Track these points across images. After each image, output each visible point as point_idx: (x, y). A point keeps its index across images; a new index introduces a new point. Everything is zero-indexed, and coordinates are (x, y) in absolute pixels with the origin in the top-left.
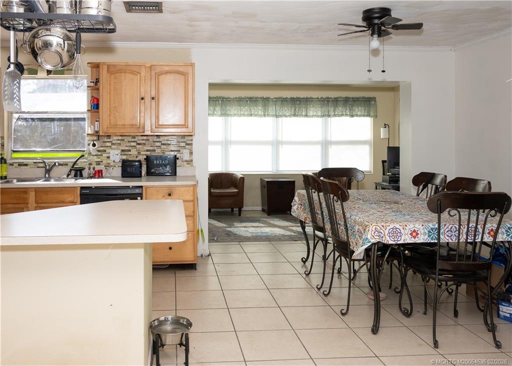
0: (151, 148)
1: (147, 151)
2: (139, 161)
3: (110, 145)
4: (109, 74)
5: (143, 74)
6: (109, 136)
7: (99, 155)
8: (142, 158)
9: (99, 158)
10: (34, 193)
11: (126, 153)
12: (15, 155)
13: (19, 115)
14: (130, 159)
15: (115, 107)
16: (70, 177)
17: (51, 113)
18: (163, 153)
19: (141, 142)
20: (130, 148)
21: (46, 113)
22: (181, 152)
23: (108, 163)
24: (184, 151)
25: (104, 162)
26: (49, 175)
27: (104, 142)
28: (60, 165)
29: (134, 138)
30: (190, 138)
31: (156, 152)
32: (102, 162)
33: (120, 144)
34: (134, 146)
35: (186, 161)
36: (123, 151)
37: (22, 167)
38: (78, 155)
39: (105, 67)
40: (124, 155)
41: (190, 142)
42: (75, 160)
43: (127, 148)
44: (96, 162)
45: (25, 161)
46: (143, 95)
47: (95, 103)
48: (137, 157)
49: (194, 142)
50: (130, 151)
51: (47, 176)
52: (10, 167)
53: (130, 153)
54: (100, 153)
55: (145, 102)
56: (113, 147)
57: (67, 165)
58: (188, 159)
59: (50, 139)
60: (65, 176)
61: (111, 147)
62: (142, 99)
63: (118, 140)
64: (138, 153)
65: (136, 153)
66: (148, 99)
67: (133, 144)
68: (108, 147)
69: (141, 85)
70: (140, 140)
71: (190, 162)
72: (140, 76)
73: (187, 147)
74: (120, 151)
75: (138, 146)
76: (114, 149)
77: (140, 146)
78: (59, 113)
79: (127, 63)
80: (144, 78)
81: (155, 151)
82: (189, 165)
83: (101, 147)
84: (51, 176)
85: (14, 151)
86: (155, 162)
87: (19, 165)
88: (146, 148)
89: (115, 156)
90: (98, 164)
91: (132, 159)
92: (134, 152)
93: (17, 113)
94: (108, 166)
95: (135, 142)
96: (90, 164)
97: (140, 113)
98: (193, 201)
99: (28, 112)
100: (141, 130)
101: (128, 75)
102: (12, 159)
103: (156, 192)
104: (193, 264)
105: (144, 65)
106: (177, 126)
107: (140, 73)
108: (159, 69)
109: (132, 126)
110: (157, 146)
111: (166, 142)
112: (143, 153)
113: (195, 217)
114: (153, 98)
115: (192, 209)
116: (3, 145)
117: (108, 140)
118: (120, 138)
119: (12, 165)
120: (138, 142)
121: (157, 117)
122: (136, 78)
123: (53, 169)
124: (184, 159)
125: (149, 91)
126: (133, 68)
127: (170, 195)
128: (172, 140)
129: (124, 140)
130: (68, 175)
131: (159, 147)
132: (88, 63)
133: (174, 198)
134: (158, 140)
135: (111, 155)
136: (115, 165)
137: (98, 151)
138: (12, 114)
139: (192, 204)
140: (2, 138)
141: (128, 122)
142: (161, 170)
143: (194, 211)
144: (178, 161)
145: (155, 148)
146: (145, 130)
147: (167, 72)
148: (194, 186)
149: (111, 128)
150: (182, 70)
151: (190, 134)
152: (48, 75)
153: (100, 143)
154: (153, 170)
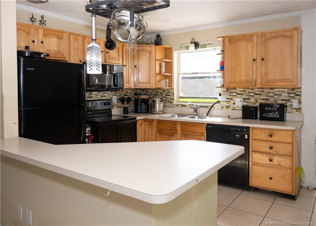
0: (266, 98)
1: (263, 99)
3: (236, 95)
4: (230, 44)
5: (255, 40)
6: (235, 88)
7: (228, 102)
8: (257, 104)
9: (228, 104)
10: (180, 125)
11: (247, 100)
12: (181, 100)
13: (183, 75)
14: (249, 105)
15: (234, 68)
16: (208, 115)
17: (201, 73)
18: (276, 101)
19: (258, 93)
20: (250, 97)
21: (198, 73)
22: (291, 101)
23: (234, 107)
24: (294, 100)
25: (231, 106)
26: (196, 113)
27: (231, 92)
28: (201, 107)
29: (253, 89)
30: (299, 90)
31: (270, 100)
32: (230, 106)
33: (242, 94)
34: (253, 96)
35: (295, 109)
36: (244, 99)
37: (183, 107)
38: (216, 101)
39: (228, 39)
40: (246, 102)
41: (299, 93)
42: (212, 104)
43: (247, 97)
44: (226, 106)
45: (185, 104)
46: (255, 57)
47: (222, 65)
48: (255, 104)
49: (302, 93)
50: (249, 99)
51: (195, 114)
52: (177, 107)
53: (249, 101)
54: (228, 100)
55: (256, 63)
57: (208, 107)
58: (297, 107)
59: (200, 90)
60: (205, 115)
61: (236, 96)
62: (254, 60)
63: (241, 91)
64: (256, 101)
65: (254, 101)
66: (259, 60)
67: (252, 94)
68: (234, 96)
69: (254, 50)
70: (257, 91)
71: (299, 109)
72: (253, 43)
73: (296, 97)
74: (242, 99)
75: (255, 96)
76: (239, 97)
77: (257, 96)
78: (205, 73)
79: (243, 34)
80: (256, 44)
81: (269, 99)
82: (298, 112)
83: (230, 96)
84: (198, 113)
85: (181, 97)
86: (266, 108)
87: (182, 106)
88: (262, 97)
89: (239, 102)
90: (228, 107)
91: (251, 105)
92: (252, 100)
93: (182, 74)
94: (234, 109)
95: (253, 92)
96: (222, 107)
97: (253, 70)
98: (292, 143)
99: (188, 74)
100: (253, 84)
101: (243, 44)
102: (179, 102)
103: (260, 132)
104: (292, 195)
105: (256, 34)
106: (283, 80)
107: (252, 40)
108: (268, 36)
109: (246, 81)
110: (271, 96)
111: (278, 93)
112: (259, 101)
113: (294, 157)
114: (262, 59)
115: (290, 150)
116: (174, 94)
117: (234, 91)
118: (243, 90)
119: (178, 105)
120: (256, 93)
121: (266, 73)
122: (250, 45)
123: (198, 110)
124: (293, 107)
125: (260, 54)
126: (248, 38)
127: (271, 136)
128: (282, 91)
129: (245, 91)
130: (207, 114)
131: (272, 96)
132: (217, 38)
133: (274, 138)
134: (271, 91)
135: (236, 102)
136: (239, 109)
137: (227, 99)
138: (179, 75)
139: (291, 145)
140: (173, 89)
141: (243, 78)
142: (271, 115)
143: (292, 152)
144: (288, 109)
145: (269, 98)
146: (257, 84)
147: (275, 37)
148: (293, 131)
149: (232, 82)
150: (287, 34)
151: (296, 87)
152: (195, 49)
153: (228, 93)
154: (264, 115)
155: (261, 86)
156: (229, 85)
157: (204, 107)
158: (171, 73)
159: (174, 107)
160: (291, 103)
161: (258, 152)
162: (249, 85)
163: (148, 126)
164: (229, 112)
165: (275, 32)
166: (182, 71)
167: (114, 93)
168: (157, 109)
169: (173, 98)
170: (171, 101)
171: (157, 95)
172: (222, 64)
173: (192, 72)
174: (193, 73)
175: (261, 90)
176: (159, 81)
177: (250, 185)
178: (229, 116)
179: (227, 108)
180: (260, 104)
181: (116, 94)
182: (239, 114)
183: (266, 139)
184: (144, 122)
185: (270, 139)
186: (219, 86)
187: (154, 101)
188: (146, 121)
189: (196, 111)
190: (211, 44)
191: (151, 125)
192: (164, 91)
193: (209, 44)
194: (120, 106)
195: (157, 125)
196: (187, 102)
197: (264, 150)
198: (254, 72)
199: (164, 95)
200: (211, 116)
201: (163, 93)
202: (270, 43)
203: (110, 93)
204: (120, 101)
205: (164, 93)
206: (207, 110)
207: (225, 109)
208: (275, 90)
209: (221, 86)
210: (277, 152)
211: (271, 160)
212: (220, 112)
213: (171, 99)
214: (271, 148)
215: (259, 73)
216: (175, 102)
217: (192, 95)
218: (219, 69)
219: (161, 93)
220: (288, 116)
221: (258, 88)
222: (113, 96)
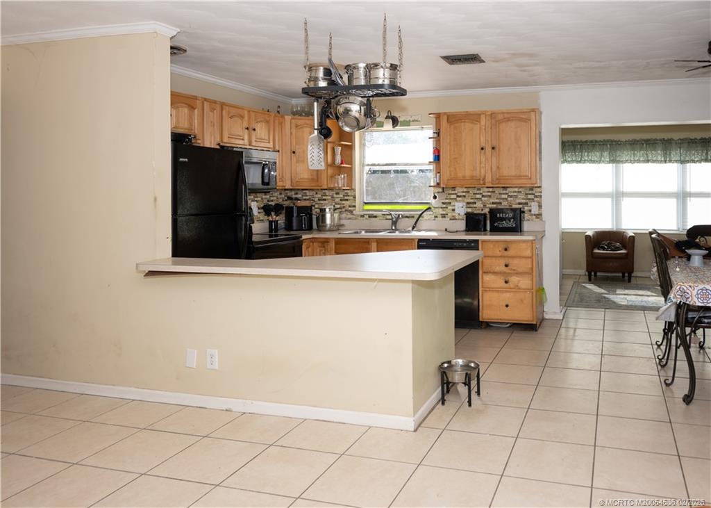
0: (498, 201)
1: (493, 203)
2: (485, 215)
3: (455, 197)
4: (450, 124)
5: (483, 122)
6: (454, 188)
7: (444, 208)
8: (486, 211)
9: (444, 211)
10: (376, 244)
11: (471, 205)
12: (367, 207)
13: (369, 167)
14: (475, 212)
15: (455, 158)
16: (415, 229)
17: (399, 165)
18: (510, 206)
19: (486, 194)
20: (475, 201)
21: (395, 164)
22: (529, 205)
23: (453, 216)
24: (532, 204)
25: (449, 214)
26: (395, 227)
27: (449, 194)
28: (404, 217)
29: (479, 189)
30: (538, 190)
31: (503, 204)
32: (447, 214)
33: (465, 196)
34: (480, 199)
35: (534, 215)
36: (468, 203)
37: (371, 219)
38: (424, 207)
39: (445, 117)
40: (470, 207)
41: (539, 194)
42: (420, 213)
43: (472, 201)
44: (441, 214)
45: (375, 213)
46: (483, 145)
47: (436, 154)
48: (482, 210)
49: (543, 194)
50: (475, 203)
51: (394, 228)
52: (361, 218)
53: (475, 206)
54: (444, 206)
55: (485, 153)
56: (458, 199)
57: (413, 217)
58: (537, 213)
59: (399, 191)
60: (410, 229)
61: (456, 199)
62: (482, 149)
63: (463, 192)
64: (484, 205)
65: (482, 206)
66: (488, 149)
67: (478, 196)
68: (453, 199)
69: (481, 134)
71: (539, 216)
72: (480, 125)
73: (536, 199)
74: (465, 204)
75: (483, 199)
76: (460, 201)
77: (486, 199)
79: (466, 112)
80: (484, 127)
81: (501, 203)
82: (538, 219)
83: (446, 199)
84: (398, 227)
85: (366, 203)
86: (498, 215)
87: (369, 217)
88: (492, 201)
89: (460, 208)
90: (444, 216)
91: (478, 212)
92: (479, 205)
93: (368, 165)
94: (453, 219)
95: (480, 194)
96: (436, 217)
97: (480, 163)
98: (531, 257)
99: (378, 165)
100: (482, 182)
101: (468, 125)
102: (364, 210)
103: (492, 246)
104: (532, 324)
105: (484, 113)
106: (519, 177)
107: (479, 122)
108: (500, 117)
109: (472, 178)
110: (503, 199)
111: (512, 194)
112: (488, 206)
113: (534, 274)
114: (493, 148)
115: (530, 266)
116: (355, 198)
117: (453, 192)
118: (465, 190)
119: (363, 216)
120: (484, 194)
121: (498, 167)
122: (477, 127)
123: (399, 221)
124: (532, 212)
125: (490, 140)
126: (473, 117)
127: (506, 250)
128: (519, 192)
129: (469, 192)
130: (413, 228)
131: (505, 199)
132: (430, 114)
133: (509, 253)
134: (504, 192)
135: (456, 208)
136: (460, 217)
137: (443, 203)
138: (363, 166)
139: (530, 260)
140: (354, 190)
141: (468, 173)
142: (505, 224)
143: (532, 269)
144: (526, 215)
145: (501, 201)
146: (486, 181)
147: (509, 120)
148: (532, 241)
149: (451, 179)
150: (524, 117)
151: (536, 185)
152: (394, 127)
153: (444, 195)
154: (496, 224)
155: (492, 184)
156: (447, 183)
157: (407, 217)
158: (351, 164)
159: (356, 219)
160: (530, 208)
161: (490, 272)
162: (475, 184)
163: (318, 250)
164: (447, 223)
165: (508, 113)
166: (368, 160)
167: (252, 197)
168: (328, 221)
169: (354, 204)
170: (350, 209)
171: (325, 200)
172: (437, 152)
173: (385, 163)
174: (387, 165)
175: (491, 190)
176: (332, 177)
177: (481, 320)
178: (446, 230)
179: (442, 217)
180: (490, 209)
181: (256, 199)
182: (461, 225)
183: (499, 254)
184: (311, 244)
185: (506, 253)
186: (432, 184)
187: (323, 211)
188: (316, 242)
189: (394, 223)
190: (417, 121)
191: (324, 247)
192: (337, 194)
193: (413, 121)
194: (261, 218)
195: (335, 247)
196: (381, 211)
197: (497, 269)
198: (483, 165)
199: (338, 200)
200: (419, 231)
201: (335, 196)
202: (503, 126)
204: (262, 210)
205: (338, 196)
206: (413, 221)
207: (440, 219)
208: (508, 189)
209: (435, 184)
210: (514, 270)
211: (506, 282)
212: (433, 224)
213: (350, 206)
214: (506, 266)
215: (488, 167)
216: (357, 211)
217: (385, 198)
218: (432, 161)
219: (333, 197)
220: (526, 226)
221: (487, 187)
222: (253, 203)
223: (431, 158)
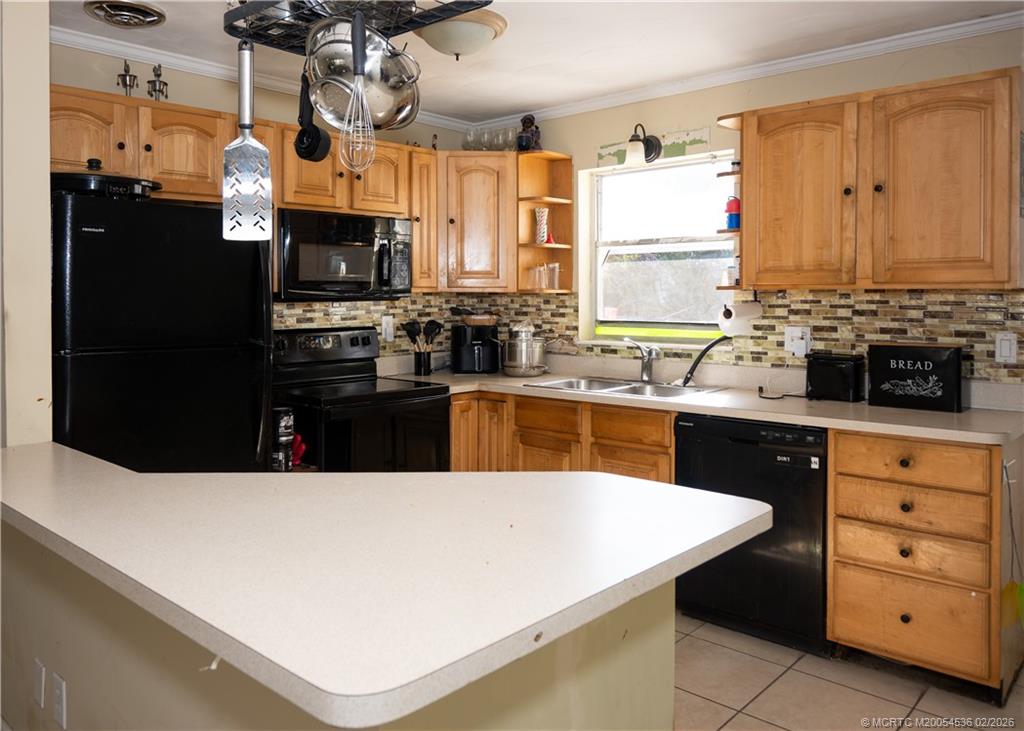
0: (895, 325)
1: (883, 331)
2: (860, 358)
3: (786, 314)
4: (763, 138)
5: (850, 122)
6: (782, 292)
7: (759, 338)
8: (863, 349)
9: (759, 345)
10: (590, 414)
11: (825, 335)
12: (602, 330)
13: (609, 248)
14: (834, 351)
15: (777, 219)
16: (690, 383)
17: (667, 241)
18: (930, 339)
19: (865, 307)
20: (835, 323)
22: (988, 338)
23: (780, 359)
24: (999, 336)
25: (770, 354)
26: (650, 375)
27: (770, 306)
28: (667, 355)
29: (847, 296)
31: (909, 335)
32: (766, 354)
33: (808, 312)
34: (849, 319)
35: (1005, 366)
36: (816, 329)
37: (607, 355)
38: (715, 335)
39: (755, 121)
40: (821, 339)
42: (704, 347)
43: (826, 323)
44: (752, 353)
45: (613, 344)
46: (849, 181)
47: (734, 213)
48: (853, 347)
50: (834, 329)
51: (645, 378)
52: (588, 353)
53: (834, 335)
54: (759, 333)
55: (856, 202)
56: (792, 318)
57: (689, 356)
58: (1013, 360)
59: (664, 299)
60: (680, 382)
61: (787, 318)
62: (847, 192)
63: (805, 302)
64: (857, 336)
65: (852, 336)
66: (865, 192)
67: (842, 313)
68: (779, 317)
69: (845, 156)
70: (862, 302)
71: (1017, 369)
72: (842, 131)
74: (808, 331)
75: (856, 319)
76: (796, 324)
77: (863, 319)
78: (681, 241)
79: (809, 102)
80: (853, 136)
81: (904, 332)
82: (1018, 379)
83: (764, 318)
84: (654, 377)
85: (603, 323)
86: (893, 364)
87: (603, 351)
88: (879, 324)
89: (796, 341)
90: (757, 357)
91: (841, 351)
92: (845, 333)
93: (606, 244)
94: (779, 364)
95: (849, 307)
96: (739, 358)
97: (842, 228)
98: (988, 495)
99: (625, 243)
100: (845, 278)
101: (810, 135)
102: (596, 337)
103: (864, 450)
104: (987, 687)
105: (856, 100)
106: (955, 263)
107: (839, 123)
108: (900, 104)
109: (819, 267)
110: (911, 320)
111: (938, 308)
112: (868, 336)
113: (995, 543)
114: (878, 188)
115: (980, 518)
116: (576, 311)
117: (780, 302)
118: (810, 297)
119: (590, 349)
120: (857, 307)
121: (892, 238)
122: (832, 138)
123: (655, 365)
124: (999, 359)
125: (869, 170)
126: (824, 114)
127: (904, 463)
128: (956, 303)
129: (819, 302)
130: (687, 380)
131: (918, 321)
132: (720, 119)
133: (919, 473)
134: (913, 303)
135: (787, 339)
136: (798, 363)
137: (756, 328)
138: (596, 247)
139: (982, 500)
140: (575, 295)
141: (808, 257)
142: (911, 387)
143: (988, 528)
144: (977, 365)
145: (906, 325)
146: (858, 275)
147: (925, 108)
148: (989, 448)
149: (767, 270)
150: (971, 94)
151: (1007, 286)
152: (648, 161)
153: (758, 310)
154: (886, 386)
155: (874, 283)
156: (757, 279)
157: (677, 355)
158: (570, 243)
159: (577, 354)
160: (991, 347)
161: (856, 519)
162: (832, 281)
163: (487, 416)
164: (763, 373)
165: (923, 90)
166: (606, 236)
167: (384, 308)
168: (523, 359)
169: (574, 324)
170: (568, 333)
171: (526, 314)
172: (734, 207)
173: (638, 239)
174: (641, 242)
175: (877, 297)
176: (528, 269)
177: (829, 637)
178: (761, 389)
179: (754, 359)
180: (870, 346)
181: (391, 311)
182: (798, 380)
183: (886, 474)
184: (475, 404)
185: (903, 474)
186: (726, 283)
187: (514, 335)
188: (483, 399)
189: (647, 367)
190: (700, 141)
191: (496, 411)
192: (547, 302)
193: (694, 142)
194: (404, 347)
195: (516, 415)
196: (620, 338)
197: (879, 512)
198: (849, 234)
199: (547, 315)
200: (700, 387)
201: (543, 306)
202: (906, 128)
203: (372, 308)
204: (403, 333)
205: (548, 306)
206: (687, 365)
207: (748, 362)
208: (926, 298)
209: (733, 284)
210: (930, 523)
211: (905, 553)
212: (731, 374)
213: (568, 328)
214: (906, 508)
215: (864, 238)
216: (582, 338)
217: (637, 314)
218: (725, 226)
219: (539, 309)
220: (978, 394)
221: (867, 291)
222: (384, 318)
223: (723, 221)
